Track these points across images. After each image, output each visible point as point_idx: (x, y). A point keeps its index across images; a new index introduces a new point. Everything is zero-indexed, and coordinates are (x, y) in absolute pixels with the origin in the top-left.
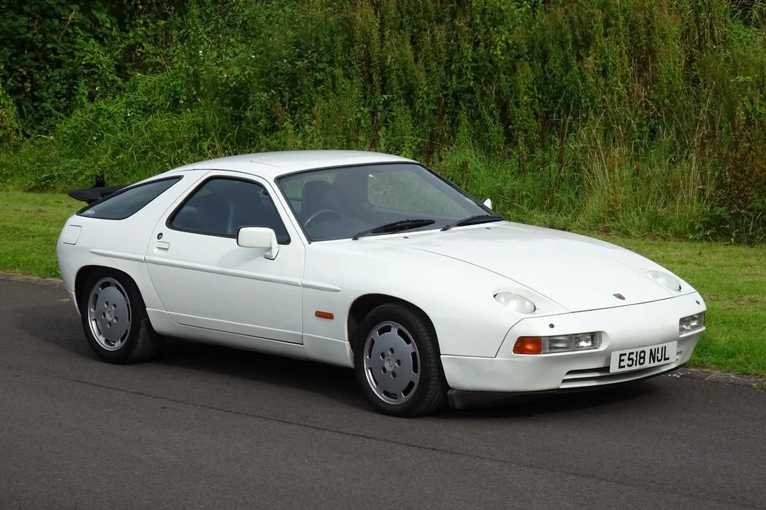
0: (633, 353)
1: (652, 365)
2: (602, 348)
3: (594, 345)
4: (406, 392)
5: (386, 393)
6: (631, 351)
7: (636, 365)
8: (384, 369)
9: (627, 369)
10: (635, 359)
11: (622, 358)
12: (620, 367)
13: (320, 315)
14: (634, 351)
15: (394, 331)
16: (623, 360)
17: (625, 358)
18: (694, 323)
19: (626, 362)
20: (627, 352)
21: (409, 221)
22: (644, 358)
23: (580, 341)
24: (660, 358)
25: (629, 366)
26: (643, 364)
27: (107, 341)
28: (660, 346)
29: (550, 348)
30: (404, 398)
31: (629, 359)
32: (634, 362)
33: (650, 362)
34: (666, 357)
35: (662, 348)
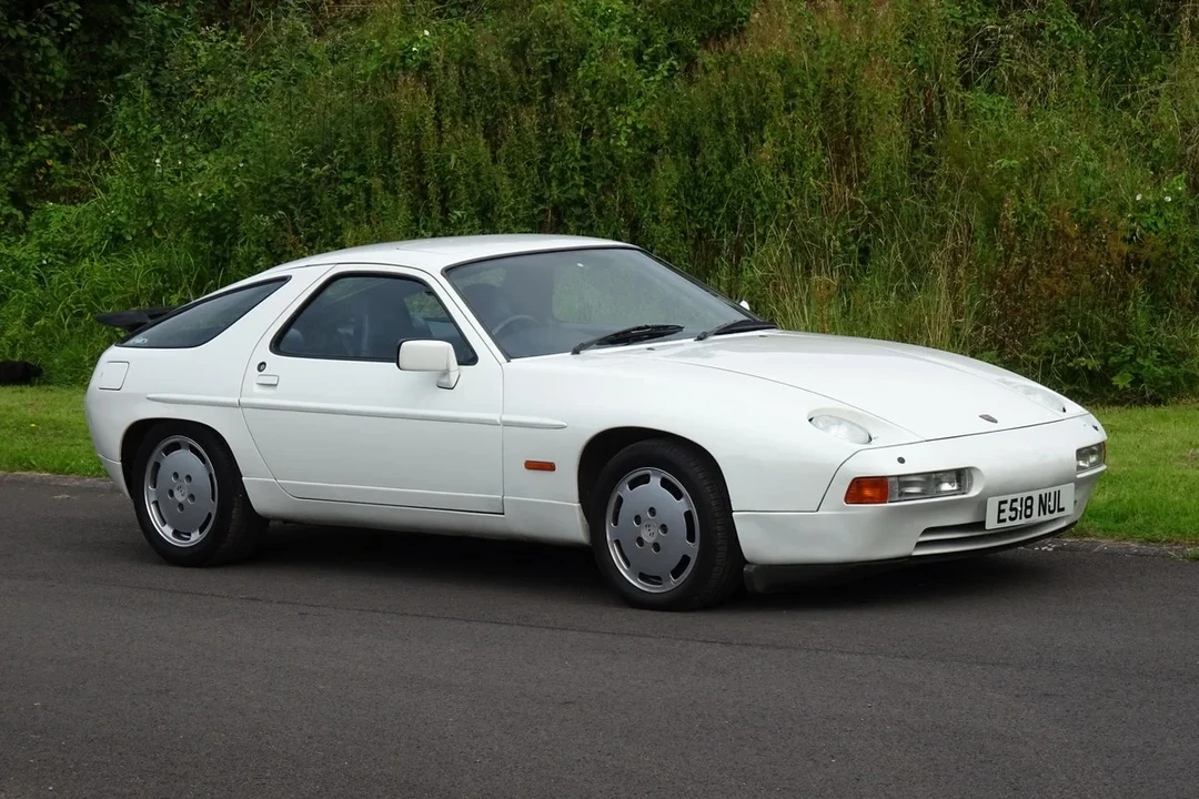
0: (1016, 500)
2: (974, 492)
3: (962, 489)
4: (676, 573)
5: (643, 577)
6: (1014, 496)
7: (1021, 518)
8: (640, 541)
9: (1009, 523)
10: (1019, 509)
11: (1003, 507)
12: (1000, 521)
13: (531, 465)
14: (1018, 496)
15: (655, 481)
16: (1004, 511)
17: (1006, 507)
18: (1093, 459)
19: (1008, 513)
20: (1009, 498)
21: (647, 327)
22: (1031, 507)
23: (941, 482)
26: (1029, 516)
27: (176, 533)
28: (1052, 490)
29: (900, 495)
30: (673, 583)
31: (1012, 509)
32: (1019, 513)
33: (1039, 514)
34: (1060, 507)
35: (1055, 493)
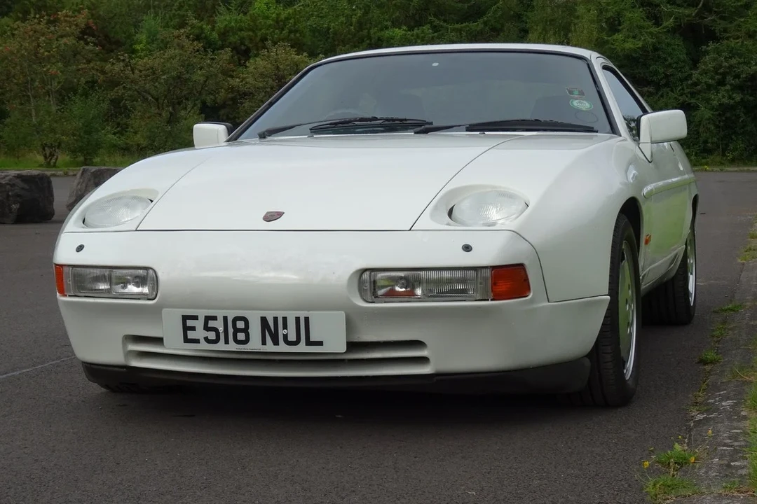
0: (215, 318)
1: (270, 347)
3: (149, 294)
6: (210, 313)
7: (227, 342)
9: (204, 345)
10: (221, 329)
11: (190, 323)
12: (186, 340)
14: (220, 314)
16: (193, 329)
17: (199, 324)
19: (200, 333)
20: (202, 314)
22: (245, 330)
24: (292, 337)
25: (207, 339)
26: (244, 342)
28: (290, 314)
29: (78, 289)
31: (207, 328)
32: (222, 337)
33: (264, 343)
34: (312, 339)
35: (298, 319)
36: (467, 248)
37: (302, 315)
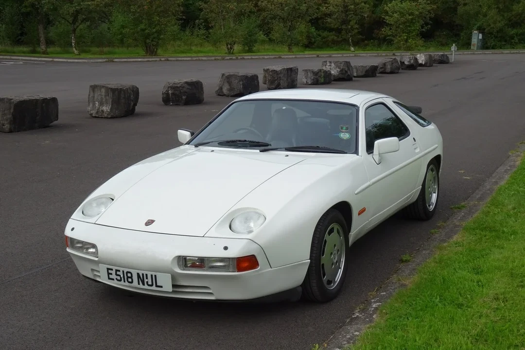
0: (119, 271)
1: (141, 286)
6: (117, 268)
7: (124, 282)
9: (116, 282)
10: (122, 276)
12: (109, 278)
14: (121, 269)
16: (111, 274)
17: (113, 272)
20: (114, 268)
22: (131, 277)
24: (150, 283)
25: (117, 279)
26: (131, 282)
28: (149, 273)
31: (116, 275)
32: (123, 279)
33: (139, 284)
34: (158, 285)
35: (152, 276)
36: (226, 248)
37: (154, 274)
